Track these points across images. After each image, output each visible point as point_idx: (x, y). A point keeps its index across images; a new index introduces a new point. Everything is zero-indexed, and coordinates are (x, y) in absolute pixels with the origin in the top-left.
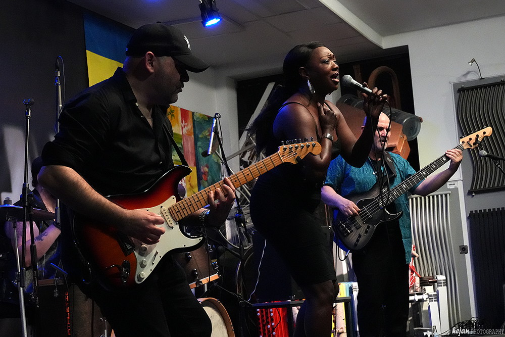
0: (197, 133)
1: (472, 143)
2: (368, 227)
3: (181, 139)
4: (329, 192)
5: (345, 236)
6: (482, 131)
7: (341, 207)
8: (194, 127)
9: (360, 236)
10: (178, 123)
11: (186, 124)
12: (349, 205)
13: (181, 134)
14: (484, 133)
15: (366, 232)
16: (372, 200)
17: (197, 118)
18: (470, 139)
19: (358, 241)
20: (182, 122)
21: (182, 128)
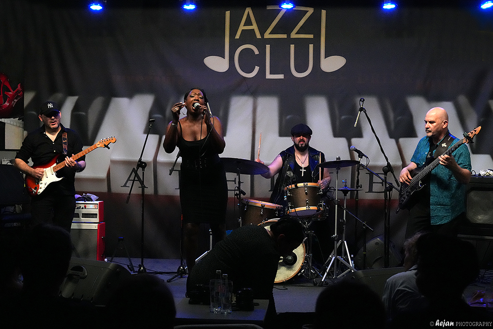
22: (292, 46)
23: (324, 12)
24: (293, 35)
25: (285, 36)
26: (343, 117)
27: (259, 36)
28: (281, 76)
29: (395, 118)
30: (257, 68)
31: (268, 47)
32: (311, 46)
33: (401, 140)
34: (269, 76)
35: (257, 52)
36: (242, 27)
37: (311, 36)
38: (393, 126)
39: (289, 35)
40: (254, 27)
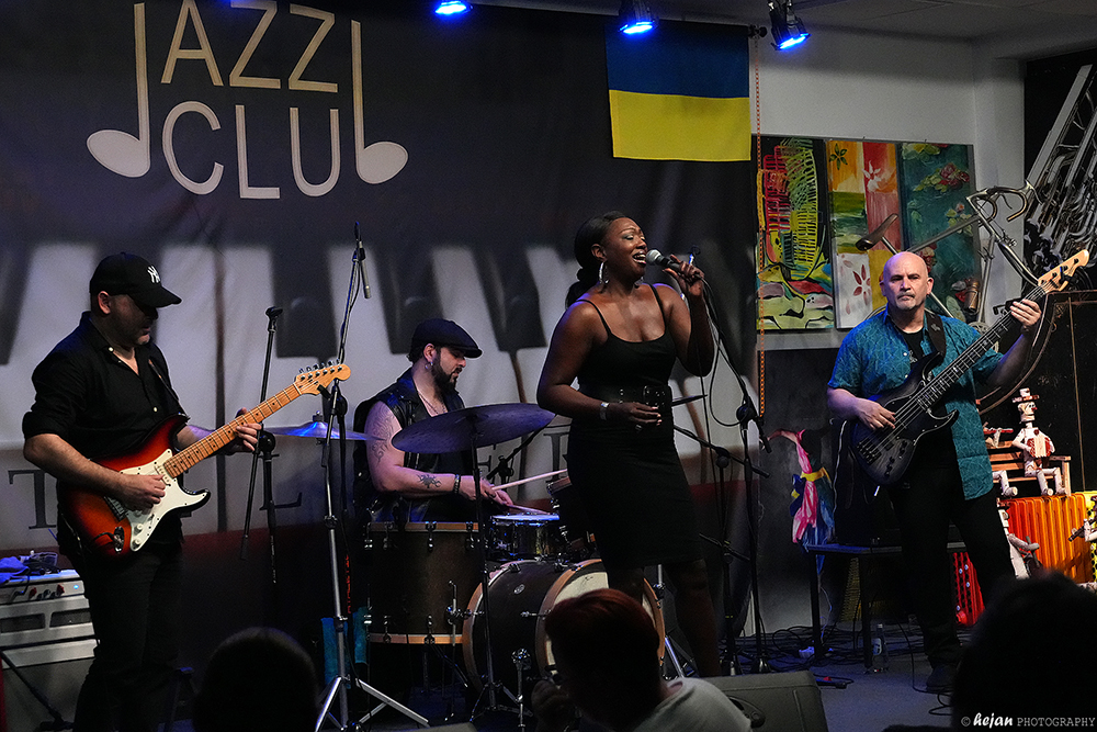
0: (906, 183)
1: (1056, 280)
2: (904, 444)
3: (863, 202)
4: (843, 396)
5: (870, 464)
6: (1072, 259)
7: (862, 416)
8: (900, 172)
9: (892, 461)
10: (855, 173)
11: (877, 171)
12: (873, 411)
13: (864, 191)
14: (1076, 261)
15: (902, 452)
16: (908, 399)
17: (908, 156)
18: (1055, 275)
19: (889, 468)
20: (867, 169)
21: (866, 181)
22: (294, 112)
23: (356, 26)
24: (295, 84)
25: (275, 84)
26: (408, 301)
27: (217, 81)
28: (272, 193)
29: (508, 300)
30: (218, 169)
31: (240, 110)
32: (334, 113)
33: (521, 354)
34: (247, 192)
35: (215, 125)
36: (176, 53)
37: (332, 88)
38: (504, 322)
39: (285, 83)
40: (205, 53)
